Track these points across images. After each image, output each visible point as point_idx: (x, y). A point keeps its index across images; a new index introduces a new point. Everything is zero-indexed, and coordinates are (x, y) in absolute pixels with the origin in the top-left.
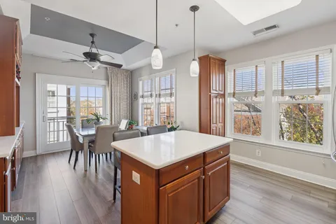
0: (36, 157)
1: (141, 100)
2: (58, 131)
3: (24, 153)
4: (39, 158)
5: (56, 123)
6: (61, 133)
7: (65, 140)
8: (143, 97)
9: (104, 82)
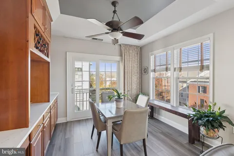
0: (66, 123)
1: (152, 75)
2: (83, 101)
3: (58, 119)
4: (69, 125)
5: (81, 94)
6: (85, 103)
7: (88, 109)
8: (154, 71)
9: (118, 58)
